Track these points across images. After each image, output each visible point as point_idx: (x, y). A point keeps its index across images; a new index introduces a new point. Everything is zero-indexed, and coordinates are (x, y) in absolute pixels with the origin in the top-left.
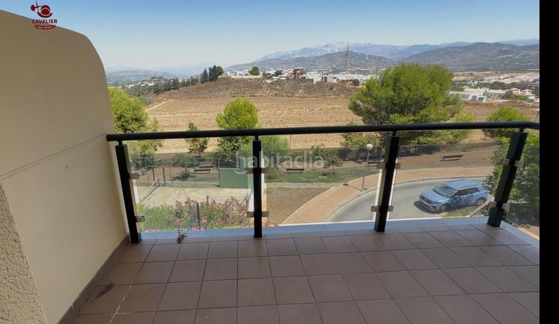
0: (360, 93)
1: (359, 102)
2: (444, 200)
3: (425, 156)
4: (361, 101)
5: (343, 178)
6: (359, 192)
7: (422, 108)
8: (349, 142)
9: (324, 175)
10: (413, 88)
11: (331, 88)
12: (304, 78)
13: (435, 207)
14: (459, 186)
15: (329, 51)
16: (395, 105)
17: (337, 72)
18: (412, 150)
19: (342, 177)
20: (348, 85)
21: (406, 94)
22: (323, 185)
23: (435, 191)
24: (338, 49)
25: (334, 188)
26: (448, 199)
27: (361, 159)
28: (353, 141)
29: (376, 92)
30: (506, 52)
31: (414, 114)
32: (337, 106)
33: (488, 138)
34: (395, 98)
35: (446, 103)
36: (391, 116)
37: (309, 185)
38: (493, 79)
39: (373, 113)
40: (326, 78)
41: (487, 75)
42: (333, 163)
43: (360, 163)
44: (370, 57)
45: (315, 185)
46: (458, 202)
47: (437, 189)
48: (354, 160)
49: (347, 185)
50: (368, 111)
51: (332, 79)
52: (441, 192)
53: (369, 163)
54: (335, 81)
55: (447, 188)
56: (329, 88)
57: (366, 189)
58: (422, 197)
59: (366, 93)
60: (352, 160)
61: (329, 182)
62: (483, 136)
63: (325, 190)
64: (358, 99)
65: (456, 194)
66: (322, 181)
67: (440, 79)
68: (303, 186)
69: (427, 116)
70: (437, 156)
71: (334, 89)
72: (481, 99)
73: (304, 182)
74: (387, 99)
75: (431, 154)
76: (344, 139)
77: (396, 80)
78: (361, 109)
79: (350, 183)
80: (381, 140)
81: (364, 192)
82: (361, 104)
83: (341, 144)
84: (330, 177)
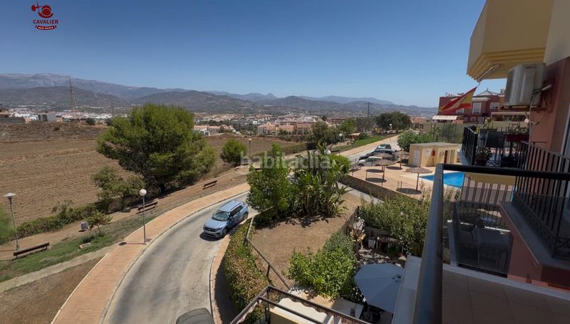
0: (109, 133)
1: (108, 144)
2: (223, 225)
3: (190, 188)
4: (112, 142)
5: (117, 236)
6: (143, 247)
7: (177, 145)
8: (108, 191)
9: (86, 241)
10: (166, 127)
11: (57, 129)
12: (7, 116)
13: (218, 234)
14: (229, 209)
15: (41, 83)
16: (151, 143)
17: (60, 109)
18: (177, 185)
19: (114, 236)
20: (80, 124)
21: (160, 132)
22: (90, 256)
23: (213, 218)
24: (55, 82)
25: (108, 254)
26: (226, 222)
27: (128, 206)
28: (114, 188)
29: (128, 132)
30: (211, 99)
31: (172, 151)
32: (72, 149)
33: (226, 163)
34: (151, 137)
35: (194, 139)
36: (151, 155)
37: (67, 264)
38: (208, 118)
39: (130, 155)
40: (45, 117)
41: (204, 115)
42: (97, 222)
43: (128, 211)
44: (99, 95)
45: (78, 261)
46: (233, 222)
47: (215, 217)
48: (121, 210)
49: (125, 243)
50: (123, 153)
51: (54, 117)
52: (219, 218)
53: (139, 209)
54: (59, 120)
55: (222, 212)
56: (53, 128)
57: (149, 240)
58: (206, 228)
59: (116, 133)
60: (116, 211)
61: (98, 248)
62: (223, 163)
63: (96, 261)
64: (108, 140)
65: (230, 216)
66: (86, 250)
67: (185, 119)
68: (56, 269)
69: (184, 152)
70: (199, 185)
71: (62, 129)
72: (207, 133)
73: (58, 262)
74: (142, 139)
75: (193, 184)
76: (101, 189)
77: (147, 120)
78: (114, 152)
79: (126, 239)
80: (146, 182)
81: (148, 243)
82: (113, 145)
83: (98, 195)
84: (96, 241)
